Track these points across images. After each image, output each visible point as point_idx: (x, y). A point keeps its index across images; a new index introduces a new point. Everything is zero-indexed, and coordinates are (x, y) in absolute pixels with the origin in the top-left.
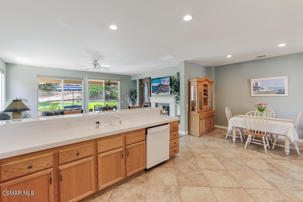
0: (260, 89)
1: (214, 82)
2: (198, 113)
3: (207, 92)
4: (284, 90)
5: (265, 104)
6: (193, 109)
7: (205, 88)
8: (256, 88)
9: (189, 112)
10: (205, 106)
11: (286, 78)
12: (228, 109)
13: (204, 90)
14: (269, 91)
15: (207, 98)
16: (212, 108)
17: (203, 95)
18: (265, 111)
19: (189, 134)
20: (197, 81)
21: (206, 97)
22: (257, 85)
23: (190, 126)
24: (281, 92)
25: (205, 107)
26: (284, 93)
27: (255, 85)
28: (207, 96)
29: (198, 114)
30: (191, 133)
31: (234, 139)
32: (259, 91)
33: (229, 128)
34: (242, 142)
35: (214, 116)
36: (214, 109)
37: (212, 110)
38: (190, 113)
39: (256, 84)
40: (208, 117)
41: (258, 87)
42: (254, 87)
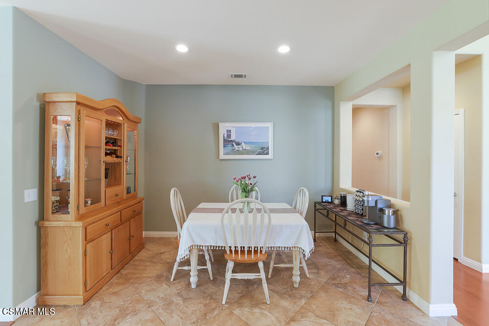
0: (234, 143)
1: (143, 121)
2: (80, 218)
3: (120, 146)
4: (268, 148)
5: (254, 177)
6: (62, 206)
7: (114, 134)
8: (227, 142)
9: (42, 217)
10: (109, 190)
11: (270, 125)
12: (176, 194)
13: (106, 138)
14: (248, 148)
15: (119, 164)
16: (135, 191)
17: (103, 154)
18: (254, 193)
19: (42, 304)
20: (78, 103)
21: (117, 160)
22: (229, 136)
23: (46, 271)
24: (264, 151)
25: (112, 191)
26: (267, 154)
27: (226, 136)
28: (117, 157)
29: (80, 224)
30: (50, 300)
31: (193, 279)
32: (233, 148)
33: (182, 252)
34: (212, 279)
35: (140, 213)
36: (141, 193)
37: (135, 197)
38: (47, 224)
39: (227, 134)
40: (122, 222)
41: (232, 141)
42: (225, 141)
